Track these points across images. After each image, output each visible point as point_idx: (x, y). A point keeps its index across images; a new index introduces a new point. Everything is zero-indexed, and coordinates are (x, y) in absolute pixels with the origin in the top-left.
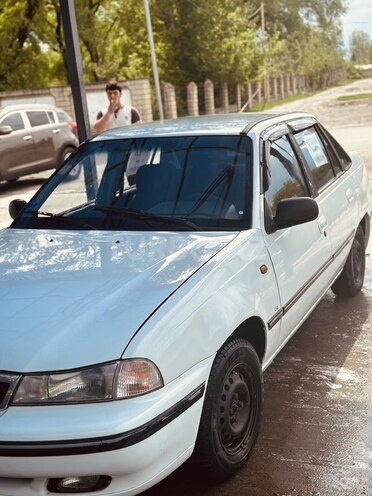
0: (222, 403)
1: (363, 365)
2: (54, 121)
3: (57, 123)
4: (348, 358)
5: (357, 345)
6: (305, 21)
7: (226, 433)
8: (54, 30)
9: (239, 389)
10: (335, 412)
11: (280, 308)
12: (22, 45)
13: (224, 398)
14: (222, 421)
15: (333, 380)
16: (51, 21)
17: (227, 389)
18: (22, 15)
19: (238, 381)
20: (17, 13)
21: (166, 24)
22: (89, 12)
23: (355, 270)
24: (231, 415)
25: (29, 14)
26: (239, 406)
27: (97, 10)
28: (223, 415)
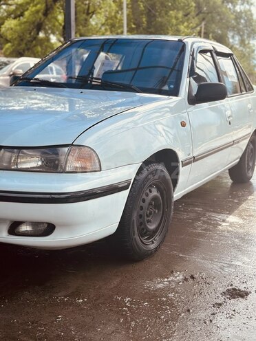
0: (142, 204)
1: (246, 216)
2: (53, 74)
3: (55, 75)
4: (236, 211)
5: (244, 205)
6: (231, 40)
7: (142, 226)
8: (61, 28)
9: (155, 198)
10: (222, 236)
11: (191, 156)
12: (38, 34)
13: (144, 201)
14: (141, 216)
15: (224, 221)
16: (60, 21)
17: (147, 195)
18: (40, 14)
19: (155, 193)
20: (37, 12)
21: (137, 28)
22: (86, 17)
23: (248, 164)
24: (148, 216)
25: (46, 14)
26: (155, 212)
27: (91, 17)
28: (141, 212)
